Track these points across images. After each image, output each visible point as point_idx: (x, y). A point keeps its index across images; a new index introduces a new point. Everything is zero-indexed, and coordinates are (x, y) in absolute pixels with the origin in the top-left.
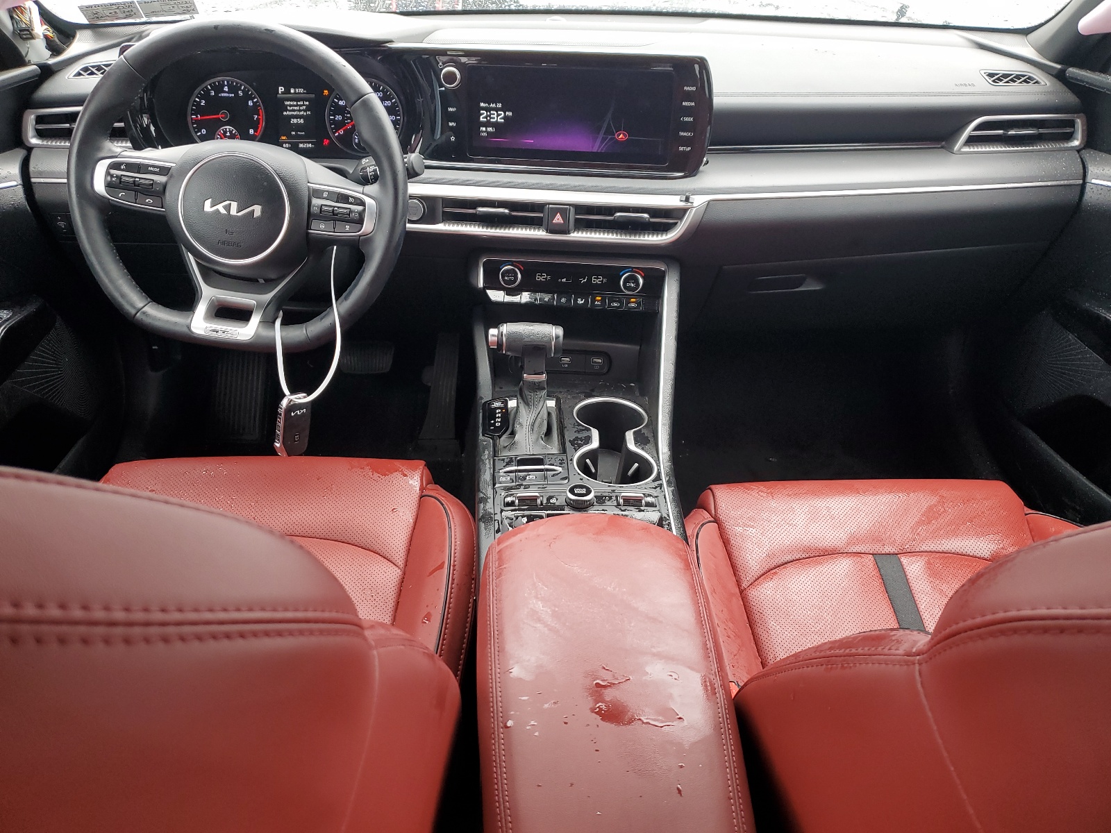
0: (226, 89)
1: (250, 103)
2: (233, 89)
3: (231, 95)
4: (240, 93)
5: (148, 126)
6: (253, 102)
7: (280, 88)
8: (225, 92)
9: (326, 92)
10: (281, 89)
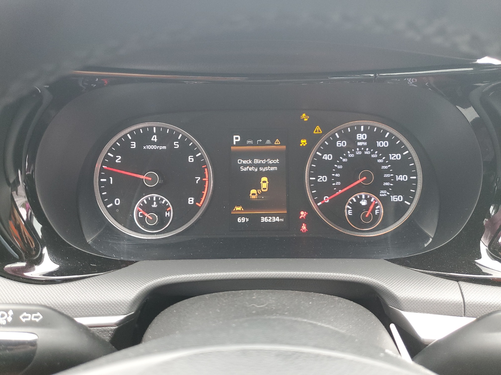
0: (155, 138)
1: (191, 159)
2: (164, 138)
3: (161, 148)
4: (176, 145)
5: (29, 224)
6: (195, 157)
7: (235, 137)
8: (153, 143)
9: (304, 142)
10: (236, 139)
